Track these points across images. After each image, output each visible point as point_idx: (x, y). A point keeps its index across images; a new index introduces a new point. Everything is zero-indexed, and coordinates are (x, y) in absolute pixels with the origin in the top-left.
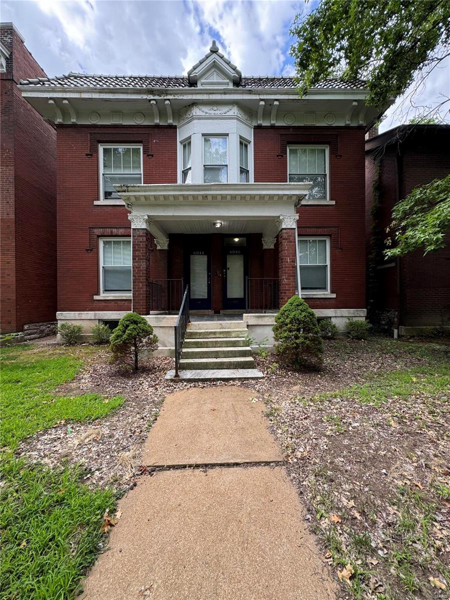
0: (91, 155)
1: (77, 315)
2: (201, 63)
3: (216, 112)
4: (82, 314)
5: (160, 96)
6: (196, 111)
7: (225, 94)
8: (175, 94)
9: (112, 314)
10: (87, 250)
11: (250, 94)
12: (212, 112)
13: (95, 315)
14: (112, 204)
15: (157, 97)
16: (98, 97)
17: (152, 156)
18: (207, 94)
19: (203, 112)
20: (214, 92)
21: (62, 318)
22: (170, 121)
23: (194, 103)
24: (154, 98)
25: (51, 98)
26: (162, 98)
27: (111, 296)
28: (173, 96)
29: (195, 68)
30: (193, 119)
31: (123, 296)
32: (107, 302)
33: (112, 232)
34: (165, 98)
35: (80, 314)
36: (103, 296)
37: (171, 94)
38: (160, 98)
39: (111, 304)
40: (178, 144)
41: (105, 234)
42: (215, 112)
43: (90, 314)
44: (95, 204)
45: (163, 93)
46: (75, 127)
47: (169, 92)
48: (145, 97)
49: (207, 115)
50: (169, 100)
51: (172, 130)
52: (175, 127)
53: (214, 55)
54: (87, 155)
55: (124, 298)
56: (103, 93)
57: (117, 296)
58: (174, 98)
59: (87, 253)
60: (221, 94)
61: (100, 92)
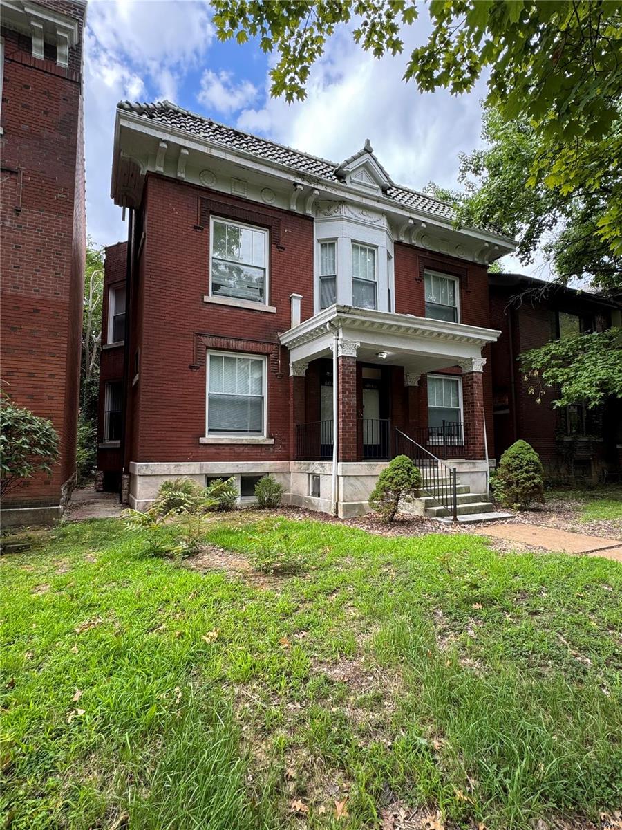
0: (202, 229)
1: (172, 467)
2: (355, 158)
3: (366, 218)
4: (180, 466)
5: (310, 183)
6: (346, 211)
7: (378, 202)
8: (327, 186)
9: (227, 465)
10: (191, 367)
11: (402, 209)
12: (363, 217)
13: (201, 467)
14: (230, 304)
15: (306, 183)
16: (234, 161)
17: (284, 249)
18: (360, 196)
19: (352, 214)
20: (369, 196)
21: (147, 473)
22: (309, 212)
23: (343, 202)
24: (303, 183)
25: (165, 141)
26: (312, 186)
27: (225, 438)
28: (324, 187)
29: (348, 163)
30: (341, 218)
31: (242, 439)
32: (217, 447)
33: (228, 344)
34: (316, 187)
35: (177, 466)
36: (210, 438)
37: (322, 185)
38: (310, 185)
39: (223, 451)
40: (315, 242)
41: (219, 346)
42: (364, 218)
43: (194, 467)
44: (205, 300)
45: (314, 181)
46: (178, 184)
47: (321, 182)
48: (293, 178)
49: (356, 218)
50: (319, 190)
51: (307, 222)
52: (312, 220)
53: (367, 155)
54: (195, 228)
55: (245, 442)
56: (240, 157)
57: (234, 439)
58: (325, 190)
59: (190, 372)
60: (375, 200)
61: (237, 156)
